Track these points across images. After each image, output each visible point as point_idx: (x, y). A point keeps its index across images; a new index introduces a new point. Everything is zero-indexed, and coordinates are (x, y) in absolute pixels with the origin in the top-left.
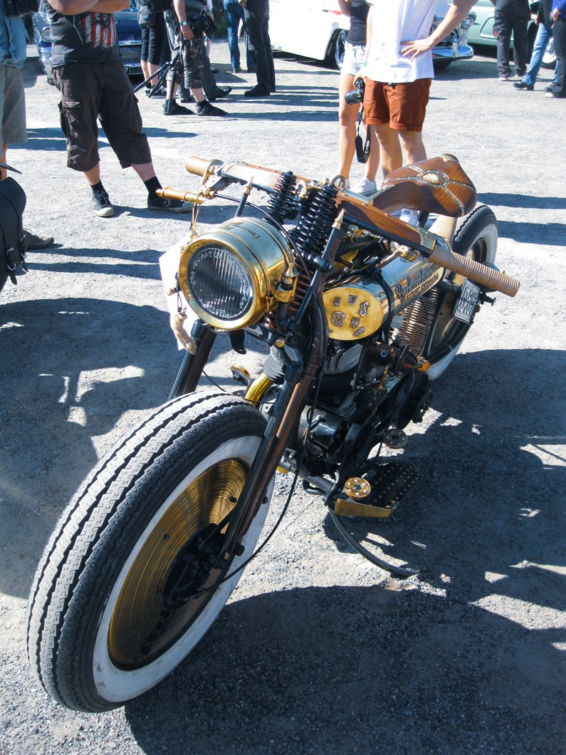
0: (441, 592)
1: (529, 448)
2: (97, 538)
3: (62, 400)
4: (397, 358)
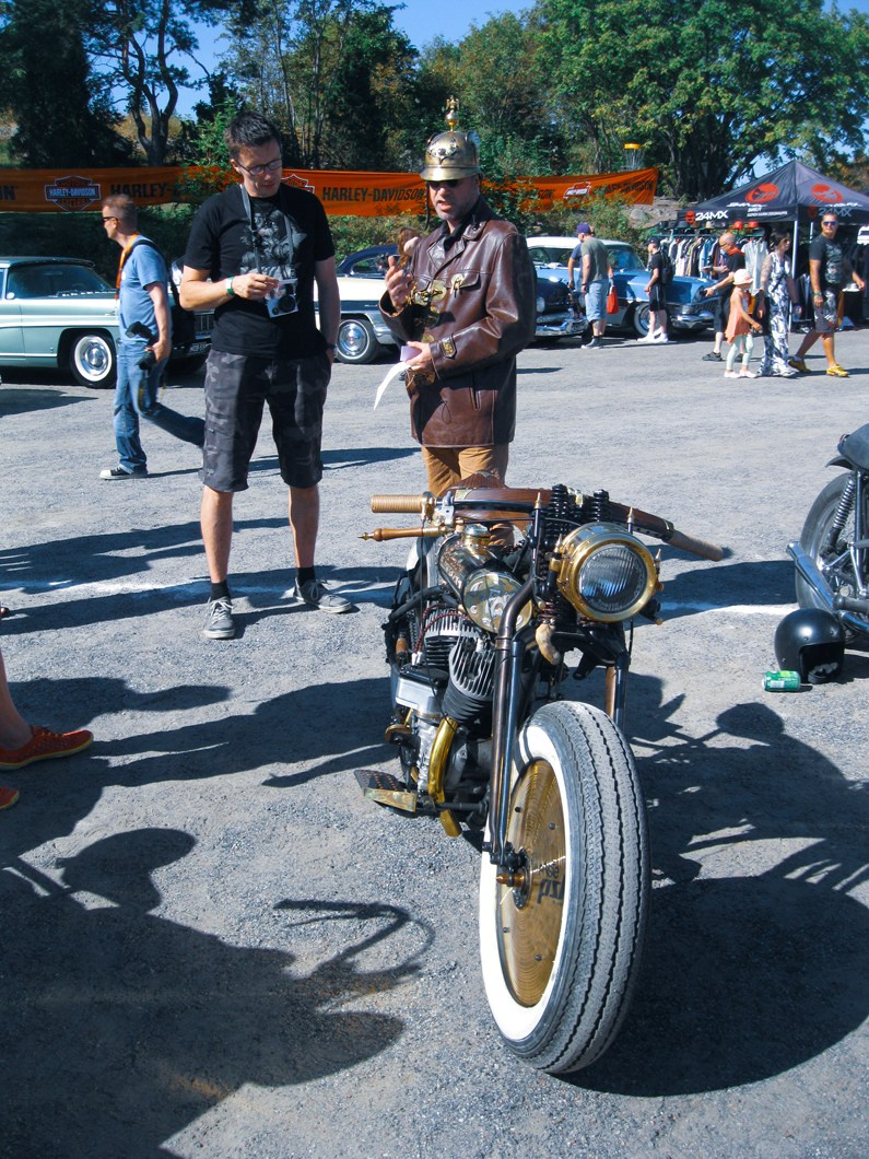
3: (41, 891)
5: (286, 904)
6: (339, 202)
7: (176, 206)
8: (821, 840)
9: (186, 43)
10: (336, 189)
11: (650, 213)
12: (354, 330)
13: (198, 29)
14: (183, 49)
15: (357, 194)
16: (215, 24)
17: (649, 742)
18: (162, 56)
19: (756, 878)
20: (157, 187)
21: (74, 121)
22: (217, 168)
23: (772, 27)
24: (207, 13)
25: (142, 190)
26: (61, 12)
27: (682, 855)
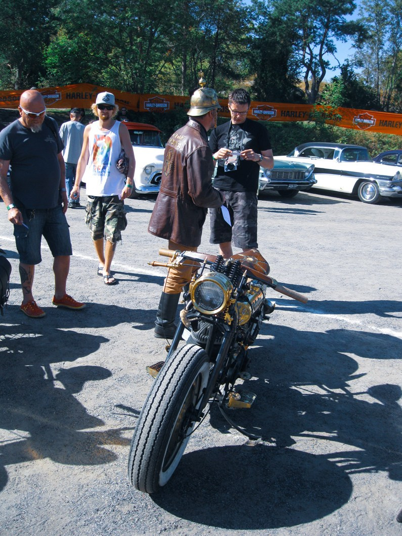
0: (274, 444)
1: (294, 388)
2: (172, 395)
3: (46, 377)
4: (246, 338)
5: (120, 406)
6: (387, 127)
7: (309, 122)
8: (363, 450)
9: (331, 49)
10: (386, 121)
12: (371, 188)
13: (337, 43)
14: (330, 52)
15: (396, 124)
16: (346, 41)
17: (328, 389)
18: (321, 55)
19: (314, 456)
20: (302, 113)
21: (278, 81)
22: (331, 107)
24: (343, 36)
25: (295, 114)
26: (278, 33)
27: (291, 437)
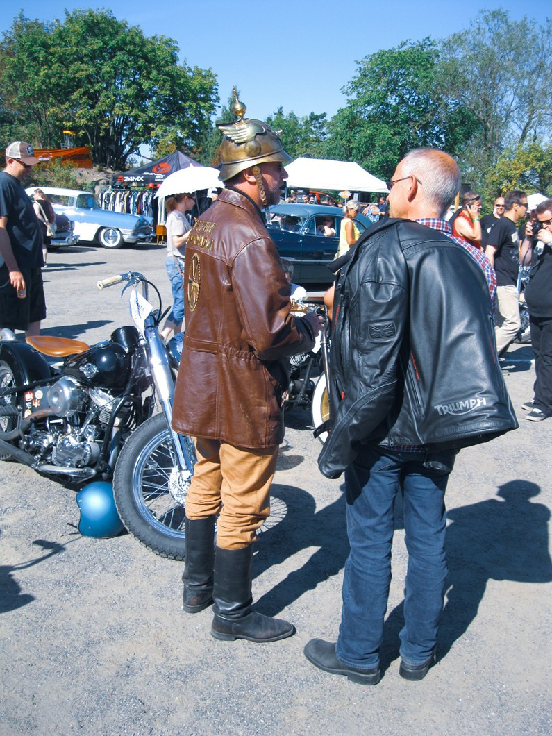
11: (82, 173)
23: (154, 73)
